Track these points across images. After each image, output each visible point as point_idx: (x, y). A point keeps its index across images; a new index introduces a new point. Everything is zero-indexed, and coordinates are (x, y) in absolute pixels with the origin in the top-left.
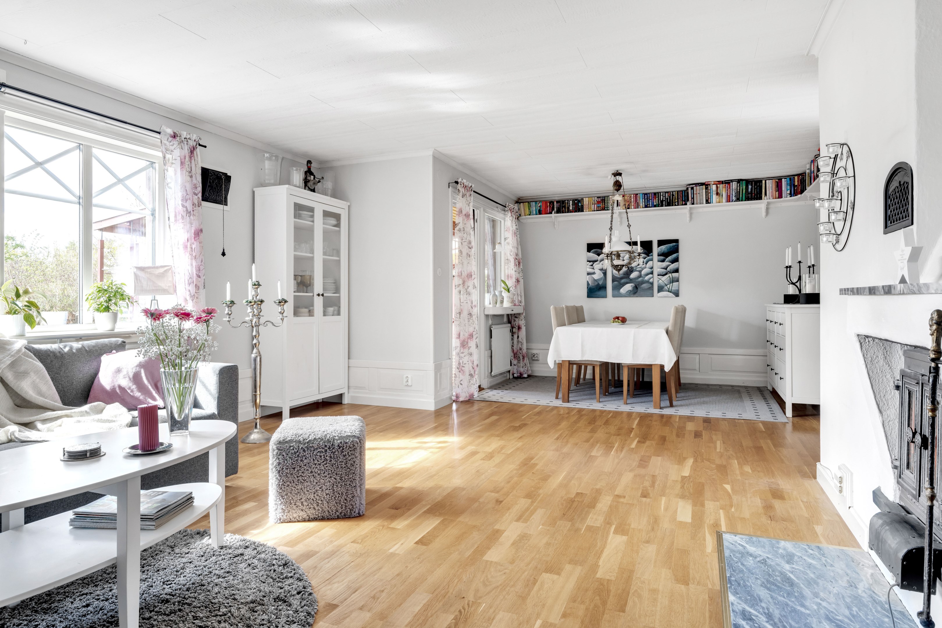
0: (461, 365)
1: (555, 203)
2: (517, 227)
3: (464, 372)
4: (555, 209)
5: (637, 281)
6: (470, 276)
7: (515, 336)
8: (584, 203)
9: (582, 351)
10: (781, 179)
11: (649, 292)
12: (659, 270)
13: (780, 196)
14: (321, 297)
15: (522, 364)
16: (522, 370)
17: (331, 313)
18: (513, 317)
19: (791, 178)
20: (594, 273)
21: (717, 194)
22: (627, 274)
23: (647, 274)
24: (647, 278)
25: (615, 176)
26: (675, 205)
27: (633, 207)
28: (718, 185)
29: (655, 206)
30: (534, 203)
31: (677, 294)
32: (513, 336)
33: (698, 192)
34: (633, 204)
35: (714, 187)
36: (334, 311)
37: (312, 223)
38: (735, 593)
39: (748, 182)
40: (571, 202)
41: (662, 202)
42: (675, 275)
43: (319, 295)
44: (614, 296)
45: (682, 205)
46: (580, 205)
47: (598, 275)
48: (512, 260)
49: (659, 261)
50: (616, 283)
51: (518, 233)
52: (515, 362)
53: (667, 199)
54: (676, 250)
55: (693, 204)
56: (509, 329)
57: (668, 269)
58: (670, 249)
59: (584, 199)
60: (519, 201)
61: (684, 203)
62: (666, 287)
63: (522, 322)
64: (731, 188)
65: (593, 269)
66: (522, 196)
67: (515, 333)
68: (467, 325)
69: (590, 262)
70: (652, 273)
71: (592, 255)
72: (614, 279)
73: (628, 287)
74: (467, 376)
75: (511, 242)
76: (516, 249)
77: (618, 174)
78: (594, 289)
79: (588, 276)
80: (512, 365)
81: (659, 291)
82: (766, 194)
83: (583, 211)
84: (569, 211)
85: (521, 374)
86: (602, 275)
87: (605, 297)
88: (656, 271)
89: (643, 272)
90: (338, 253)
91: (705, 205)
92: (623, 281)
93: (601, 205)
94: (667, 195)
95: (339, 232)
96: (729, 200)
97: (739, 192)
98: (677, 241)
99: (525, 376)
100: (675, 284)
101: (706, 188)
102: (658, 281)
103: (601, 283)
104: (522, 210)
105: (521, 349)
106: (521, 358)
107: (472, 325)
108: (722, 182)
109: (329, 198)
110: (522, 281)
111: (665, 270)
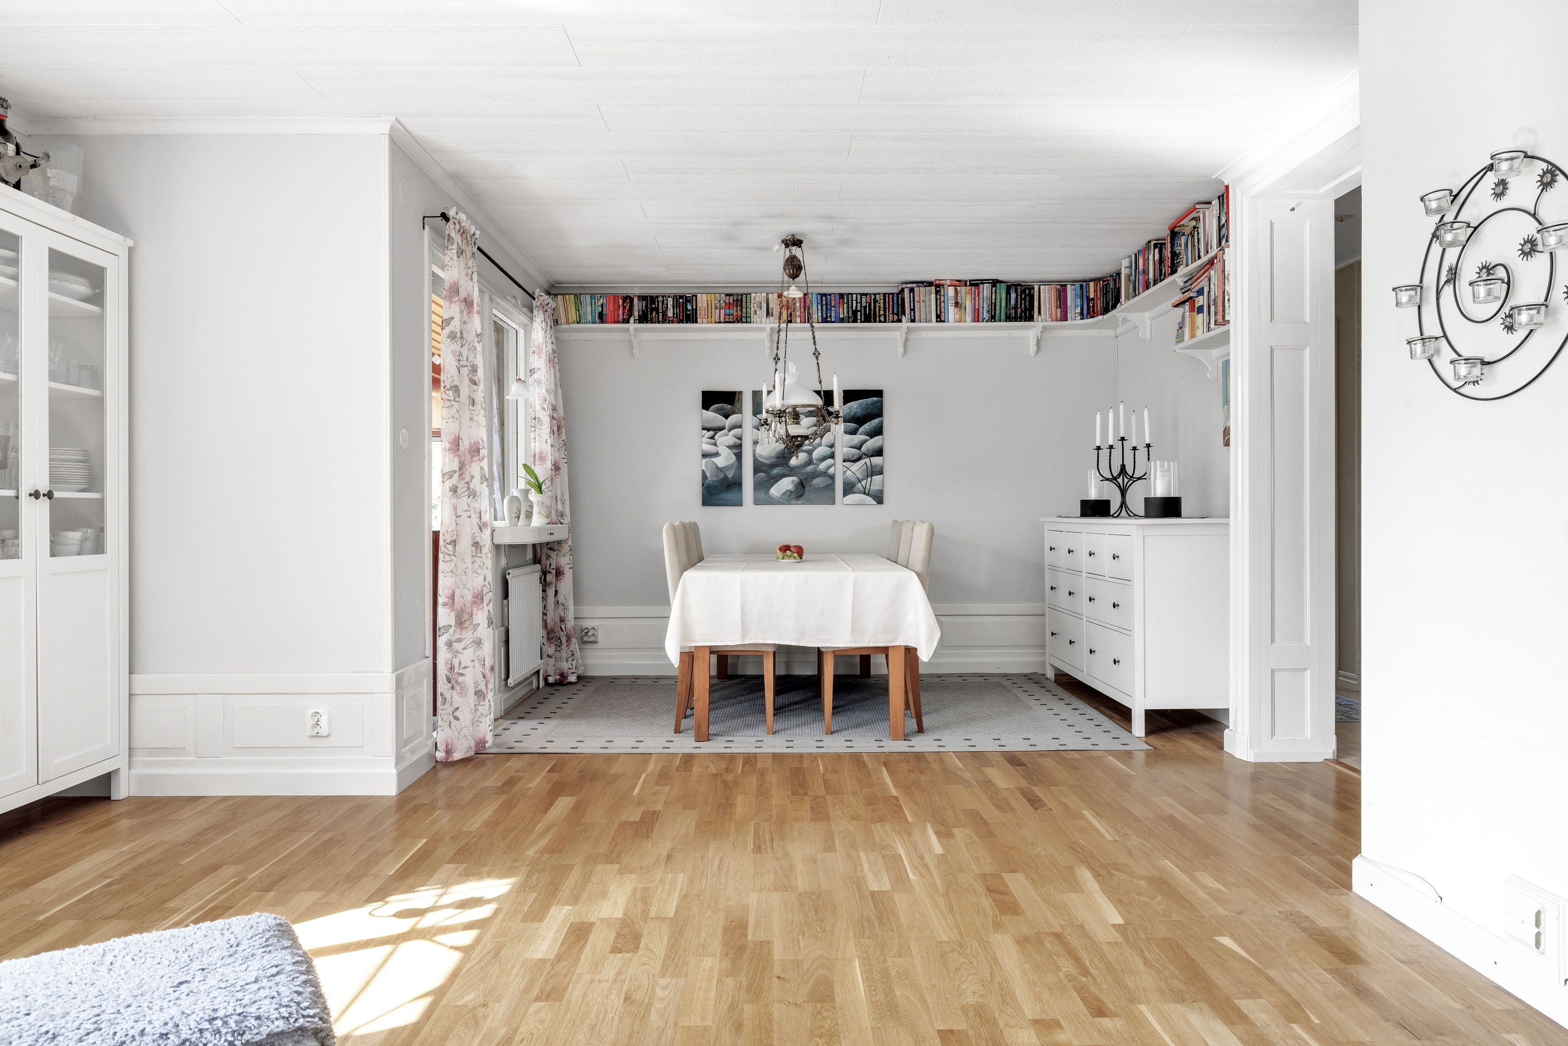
0: (456, 670)
1: (636, 300)
2: (555, 347)
3: (462, 688)
4: (636, 314)
5: (803, 471)
6: (475, 451)
7: (551, 592)
8: (699, 305)
9: (743, 623)
10: (1066, 285)
11: (826, 495)
12: (846, 450)
13: (1064, 318)
14: (45, 502)
15: (565, 652)
16: (565, 666)
17: (76, 548)
18: (545, 550)
19: (1083, 284)
20: (716, 454)
21: (957, 304)
22: (784, 457)
23: (824, 459)
24: (822, 466)
25: (787, 246)
26: (880, 321)
27: (798, 320)
28: (959, 288)
29: (842, 320)
30: (588, 297)
31: (879, 499)
32: (544, 591)
33: (922, 298)
34: (798, 313)
35: (951, 291)
36: (83, 541)
37: (11, 283)
39: (1010, 287)
40: (670, 300)
41: (855, 313)
42: (876, 460)
43: (36, 495)
44: (757, 502)
45: (893, 322)
46: (689, 307)
47: (725, 459)
48: (546, 420)
49: (846, 432)
50: (761, 475)
51: (556, 360)
52: (551, 650)
53: (865, 307)
54: (878, 413)
55: (913, 321)
56: (537, 576)
57: (864, 448)
58: (867, 408)
59: (699, 296)
60: (553, 290)
61: (896, 317)
62: (859, 486)
63: (564, 561)
64: (981, 294)
65: (715, 445)
66: (561, 279)
67: (550, 584)
68: (469, 571)
69: (708, 430)
70: (832, 456)
71: (712, 416)
72: (758, 467)
73: (787, 484)
74: (471, 697)
75: (544, 380)
76: (552, 397)
77: (794, 242)
78: (715, 487)
79: (704, 461)
80: (545, 656)
81: (845, 494)
82: (1040, 313)
83: (696, 322)
84: (665, 320)
85: (563, 676)
86: (733, 458)
87: (739, 503)
88: (842, 451)
89: (816, 454)
90: (96, 377)
91: (934, 324)
92: (775, 471)
93: (733, 311)
94: (864, 299)
95: (100, 319)
96: (976, 318)
97: (995, 303)
98: (879, 393)
99: (573, 678)
100: (877, 478)
101: (937, 292)
102: (844, 473)
103: (730, 474)
104: (562, 310)
105: (562, 620)
106: (564, 639)
107: (479, 571)
108: (964, 283)
109: (69, 216)
110: (564, 469)
111: (857, 451)
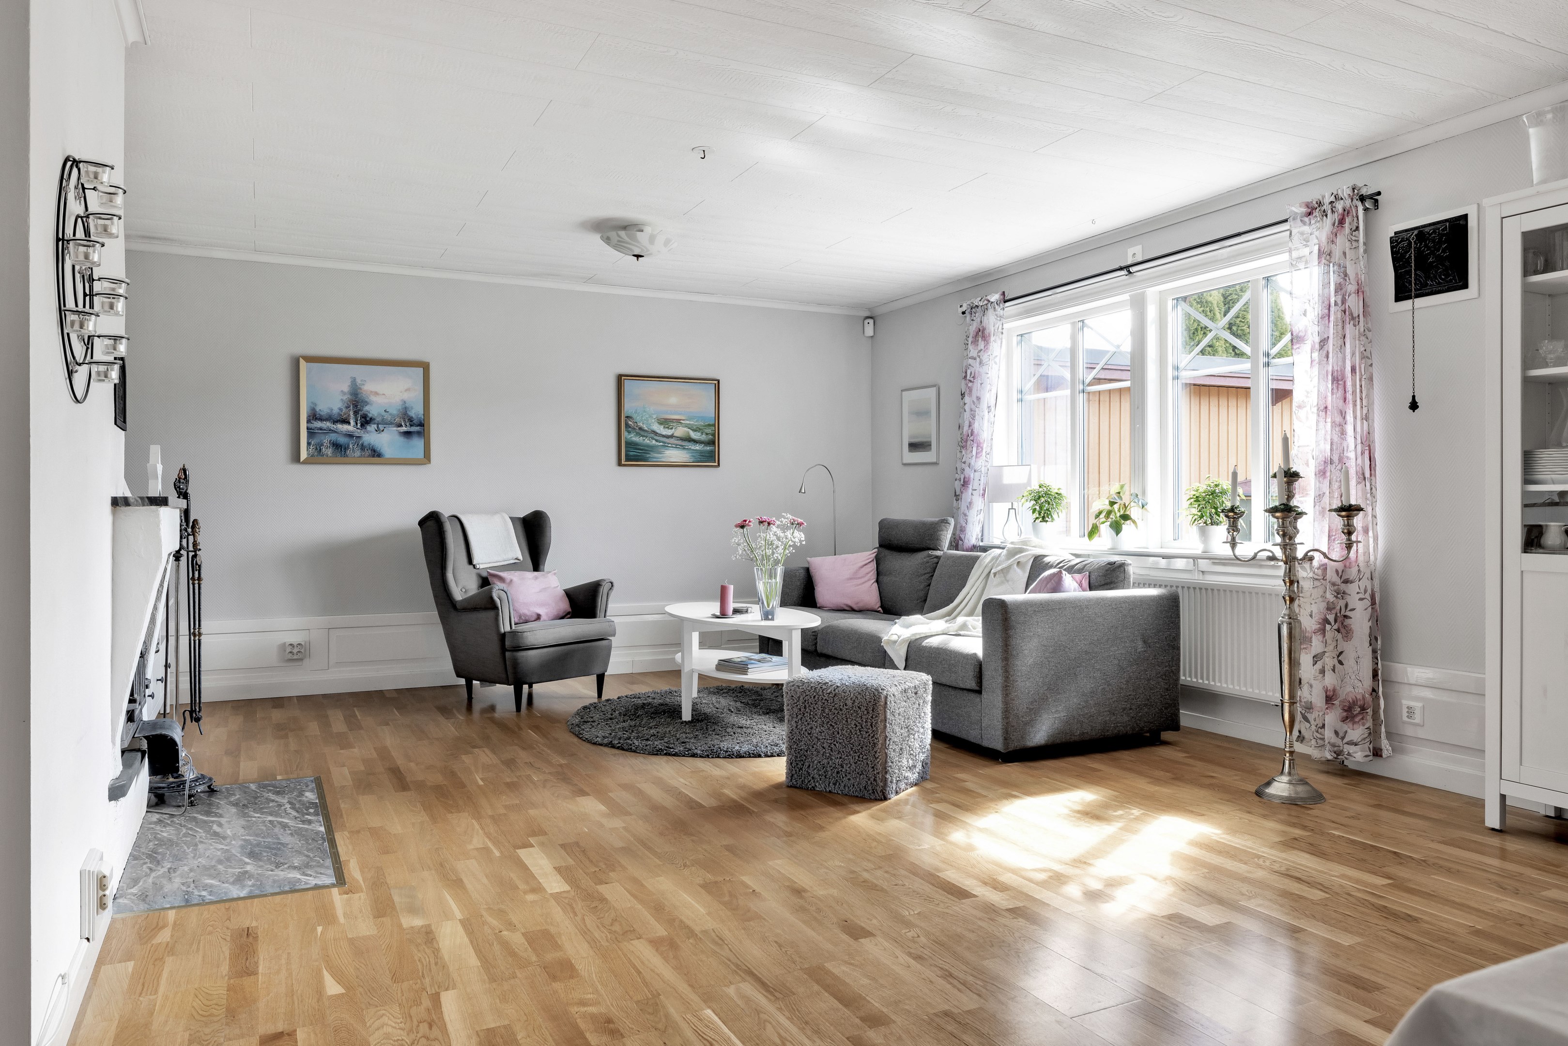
38: (317, 833)
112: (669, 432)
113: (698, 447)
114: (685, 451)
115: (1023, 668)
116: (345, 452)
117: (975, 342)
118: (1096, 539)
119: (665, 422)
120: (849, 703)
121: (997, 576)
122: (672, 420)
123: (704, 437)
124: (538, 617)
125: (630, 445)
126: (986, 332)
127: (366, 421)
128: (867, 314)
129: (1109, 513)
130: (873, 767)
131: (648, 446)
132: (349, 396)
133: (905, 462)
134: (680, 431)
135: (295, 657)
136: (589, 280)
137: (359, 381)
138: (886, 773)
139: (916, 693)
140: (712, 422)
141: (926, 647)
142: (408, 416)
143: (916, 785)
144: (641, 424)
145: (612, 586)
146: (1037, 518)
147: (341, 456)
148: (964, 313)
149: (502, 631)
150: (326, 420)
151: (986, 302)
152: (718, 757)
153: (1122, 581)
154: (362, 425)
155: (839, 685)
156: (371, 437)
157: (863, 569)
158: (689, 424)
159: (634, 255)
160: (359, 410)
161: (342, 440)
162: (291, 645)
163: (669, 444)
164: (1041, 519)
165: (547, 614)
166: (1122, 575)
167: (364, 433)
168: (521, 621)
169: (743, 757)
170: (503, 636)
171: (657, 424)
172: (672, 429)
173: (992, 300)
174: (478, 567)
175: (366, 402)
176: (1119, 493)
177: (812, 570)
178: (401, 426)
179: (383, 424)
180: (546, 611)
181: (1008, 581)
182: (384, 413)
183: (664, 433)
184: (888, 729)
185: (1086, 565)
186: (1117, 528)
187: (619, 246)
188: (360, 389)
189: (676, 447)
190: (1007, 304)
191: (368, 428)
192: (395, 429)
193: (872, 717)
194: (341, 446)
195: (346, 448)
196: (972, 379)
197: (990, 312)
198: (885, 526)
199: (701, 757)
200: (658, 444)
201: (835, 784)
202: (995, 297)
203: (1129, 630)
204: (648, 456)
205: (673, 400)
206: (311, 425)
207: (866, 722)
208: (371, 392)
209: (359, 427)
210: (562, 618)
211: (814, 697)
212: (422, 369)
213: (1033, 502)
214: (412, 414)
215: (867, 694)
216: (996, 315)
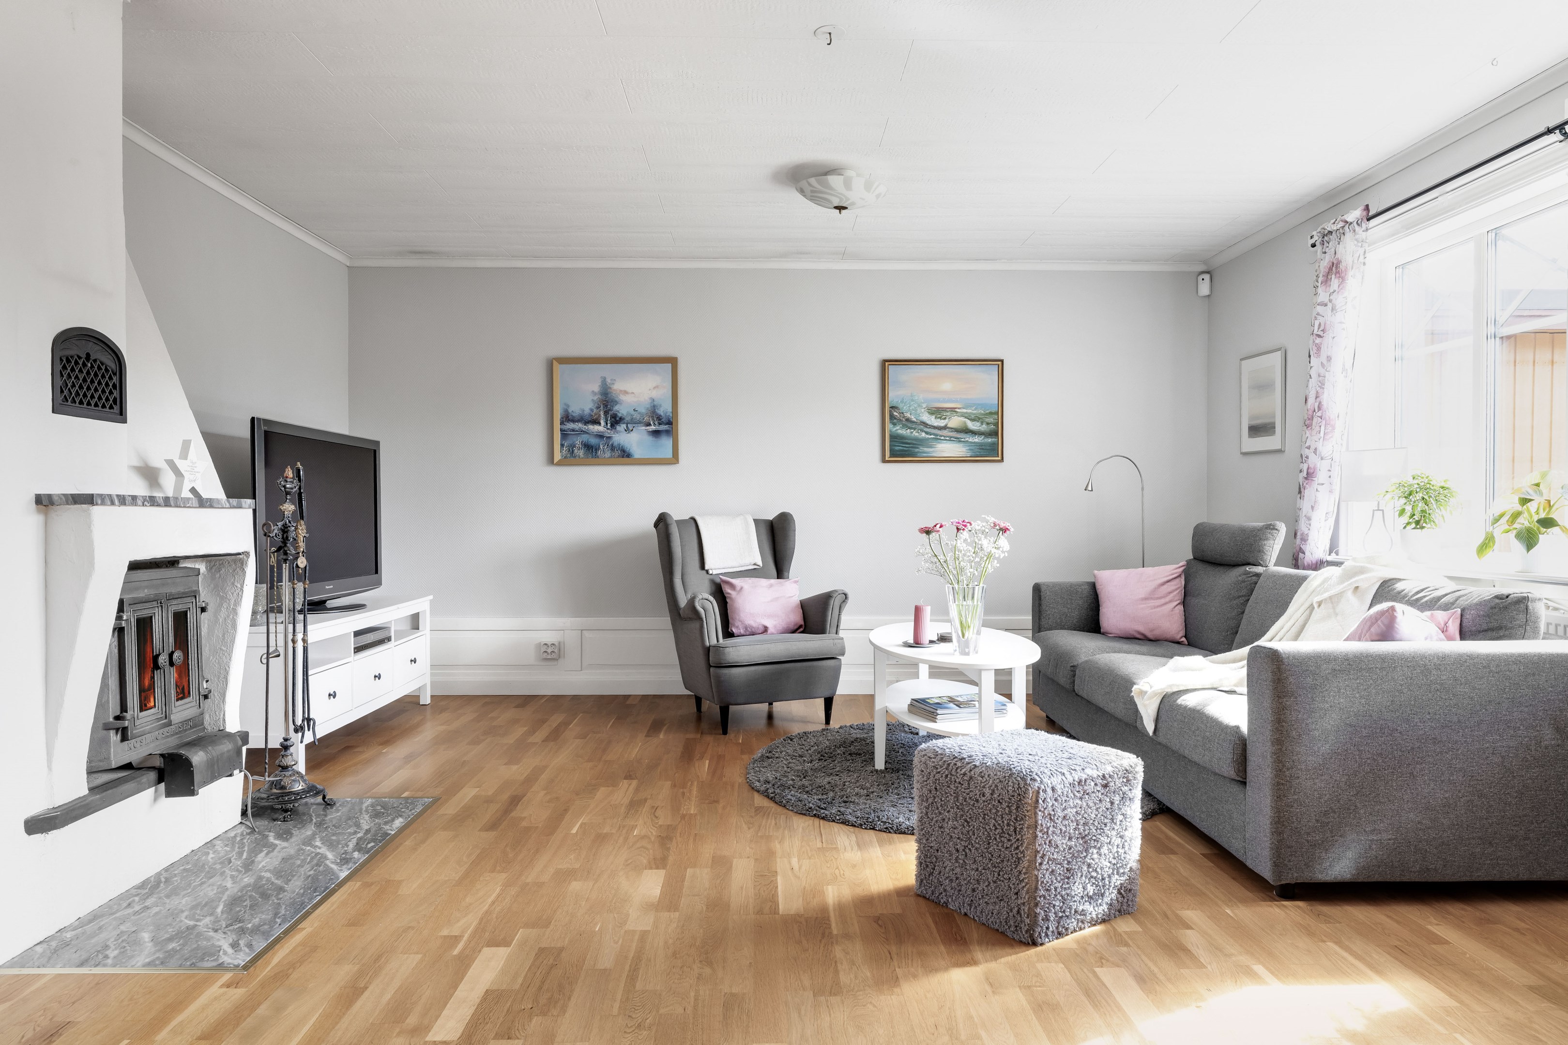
112: (942, 423)
113: (977, 439)
114: (961, 445)
115: (1311, 758)
116: (596, 452)
117: (1327, 280)
118: (1490, 555)
119: (937, 412)
120: (987, 792)
121: (1322, 606)
122: (945, 410)
123: (984, 428)
124: (766, 630)
125: (894, 438)
126: (1342, 266)
127: (615, 421)
128: (1202, 268)
129: (1516, 516)
130: (1017, 894)
131: (917, 439)
132: (600, 396)
133: (1243, 451)
134: (955, 422)
135: (549, 657)
136: (844, 255)
137: (609, 381)
138: (1036, 905)
139: (1105, 786)
140: (994, 410)
141: (1181, 705)
142: (657, 414)
143: (1104, 921)
144: (908, 415)
145: (846, 598)
146: (1408, 523)
147: (592, 458)
148: (1313, 246)
149: (708, 644)
150: (578, 421)
151: (1342, 224)
152: (874, 829)
153: (1520, 626)
154: (612, 426)
155: (978, 764)
156: (621, 437)
157: (1165, 586)
158: (966, 413)
159: (836, 208)
160: (610, 410)
161: (593, 441)
162: (546, 644)
163: (941, 436)
164: (1413, 525)
165: (775, 626)
166: (1522, 617)
167: (614, 434)
168: (748, 633)
169: (904, 833)
170: (708, 650)
171: (927, 414)
172: (945, 419)
173: (1349, 220)
174: (711, 572)
175: (616, 401)
176: (1538, 485)
177: (1098, 586)
178: (649, 425)
179: (632, 423)
180: (775, 623)
181: (1337, 615)
182: (633, 413)
183: (936, 424)
184: (1039, 841)
185: (1459, 597)
186: (1529, 539)
187: (815, 197)
188: (610, 388)
189: (950, 439)
190: (1374, 222)
191: (618, 428)
192: (644, 428)
193: (1016, 820)
194: (592, 447)
195: (597, 449)
196: (1321, 333)
197: (1349, 235)
198: (1201, 534)
199: (853, 825)
200: (927, 436)
201: (970, 905)
202: (1354, 215)
203: (1526, 709)
204: (917, 450)
205: (947, 386)
206: (564, 427)
207: (1008, 825)
208: (621, 391)
209: (609, 427)
210: (794, 632)
211: (947, 776)
212: (671, 364)
213: (1403, 500)
214: (661, 412)
215: (1010, 783)
216: (1356, 240)
